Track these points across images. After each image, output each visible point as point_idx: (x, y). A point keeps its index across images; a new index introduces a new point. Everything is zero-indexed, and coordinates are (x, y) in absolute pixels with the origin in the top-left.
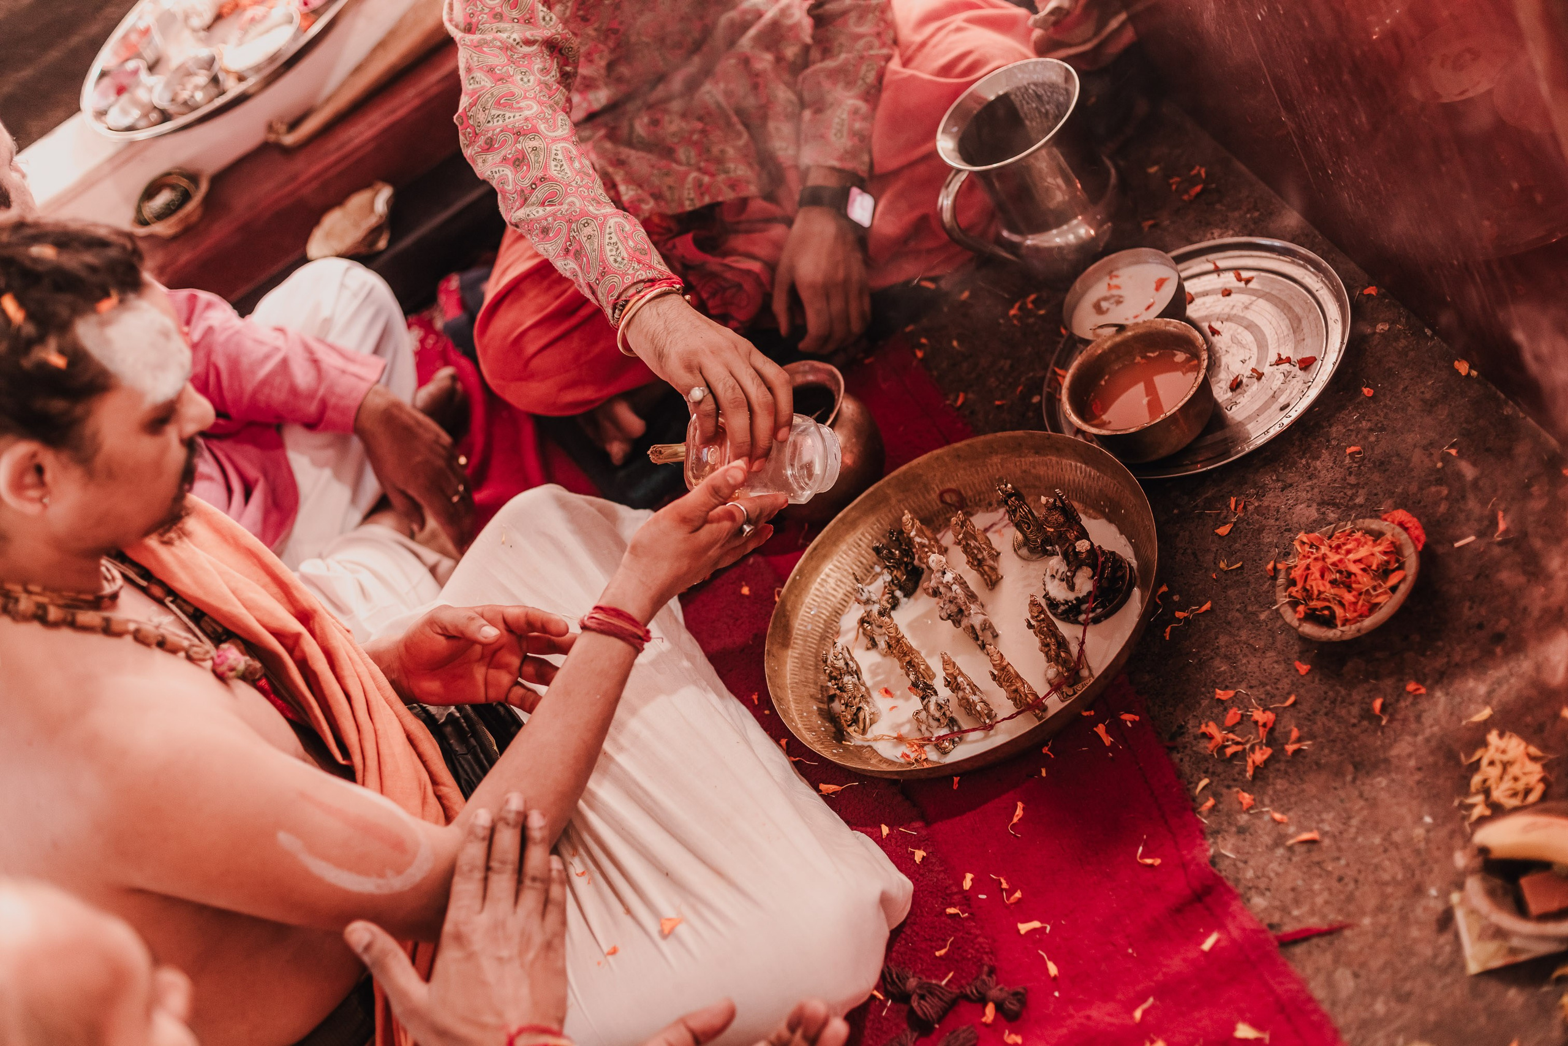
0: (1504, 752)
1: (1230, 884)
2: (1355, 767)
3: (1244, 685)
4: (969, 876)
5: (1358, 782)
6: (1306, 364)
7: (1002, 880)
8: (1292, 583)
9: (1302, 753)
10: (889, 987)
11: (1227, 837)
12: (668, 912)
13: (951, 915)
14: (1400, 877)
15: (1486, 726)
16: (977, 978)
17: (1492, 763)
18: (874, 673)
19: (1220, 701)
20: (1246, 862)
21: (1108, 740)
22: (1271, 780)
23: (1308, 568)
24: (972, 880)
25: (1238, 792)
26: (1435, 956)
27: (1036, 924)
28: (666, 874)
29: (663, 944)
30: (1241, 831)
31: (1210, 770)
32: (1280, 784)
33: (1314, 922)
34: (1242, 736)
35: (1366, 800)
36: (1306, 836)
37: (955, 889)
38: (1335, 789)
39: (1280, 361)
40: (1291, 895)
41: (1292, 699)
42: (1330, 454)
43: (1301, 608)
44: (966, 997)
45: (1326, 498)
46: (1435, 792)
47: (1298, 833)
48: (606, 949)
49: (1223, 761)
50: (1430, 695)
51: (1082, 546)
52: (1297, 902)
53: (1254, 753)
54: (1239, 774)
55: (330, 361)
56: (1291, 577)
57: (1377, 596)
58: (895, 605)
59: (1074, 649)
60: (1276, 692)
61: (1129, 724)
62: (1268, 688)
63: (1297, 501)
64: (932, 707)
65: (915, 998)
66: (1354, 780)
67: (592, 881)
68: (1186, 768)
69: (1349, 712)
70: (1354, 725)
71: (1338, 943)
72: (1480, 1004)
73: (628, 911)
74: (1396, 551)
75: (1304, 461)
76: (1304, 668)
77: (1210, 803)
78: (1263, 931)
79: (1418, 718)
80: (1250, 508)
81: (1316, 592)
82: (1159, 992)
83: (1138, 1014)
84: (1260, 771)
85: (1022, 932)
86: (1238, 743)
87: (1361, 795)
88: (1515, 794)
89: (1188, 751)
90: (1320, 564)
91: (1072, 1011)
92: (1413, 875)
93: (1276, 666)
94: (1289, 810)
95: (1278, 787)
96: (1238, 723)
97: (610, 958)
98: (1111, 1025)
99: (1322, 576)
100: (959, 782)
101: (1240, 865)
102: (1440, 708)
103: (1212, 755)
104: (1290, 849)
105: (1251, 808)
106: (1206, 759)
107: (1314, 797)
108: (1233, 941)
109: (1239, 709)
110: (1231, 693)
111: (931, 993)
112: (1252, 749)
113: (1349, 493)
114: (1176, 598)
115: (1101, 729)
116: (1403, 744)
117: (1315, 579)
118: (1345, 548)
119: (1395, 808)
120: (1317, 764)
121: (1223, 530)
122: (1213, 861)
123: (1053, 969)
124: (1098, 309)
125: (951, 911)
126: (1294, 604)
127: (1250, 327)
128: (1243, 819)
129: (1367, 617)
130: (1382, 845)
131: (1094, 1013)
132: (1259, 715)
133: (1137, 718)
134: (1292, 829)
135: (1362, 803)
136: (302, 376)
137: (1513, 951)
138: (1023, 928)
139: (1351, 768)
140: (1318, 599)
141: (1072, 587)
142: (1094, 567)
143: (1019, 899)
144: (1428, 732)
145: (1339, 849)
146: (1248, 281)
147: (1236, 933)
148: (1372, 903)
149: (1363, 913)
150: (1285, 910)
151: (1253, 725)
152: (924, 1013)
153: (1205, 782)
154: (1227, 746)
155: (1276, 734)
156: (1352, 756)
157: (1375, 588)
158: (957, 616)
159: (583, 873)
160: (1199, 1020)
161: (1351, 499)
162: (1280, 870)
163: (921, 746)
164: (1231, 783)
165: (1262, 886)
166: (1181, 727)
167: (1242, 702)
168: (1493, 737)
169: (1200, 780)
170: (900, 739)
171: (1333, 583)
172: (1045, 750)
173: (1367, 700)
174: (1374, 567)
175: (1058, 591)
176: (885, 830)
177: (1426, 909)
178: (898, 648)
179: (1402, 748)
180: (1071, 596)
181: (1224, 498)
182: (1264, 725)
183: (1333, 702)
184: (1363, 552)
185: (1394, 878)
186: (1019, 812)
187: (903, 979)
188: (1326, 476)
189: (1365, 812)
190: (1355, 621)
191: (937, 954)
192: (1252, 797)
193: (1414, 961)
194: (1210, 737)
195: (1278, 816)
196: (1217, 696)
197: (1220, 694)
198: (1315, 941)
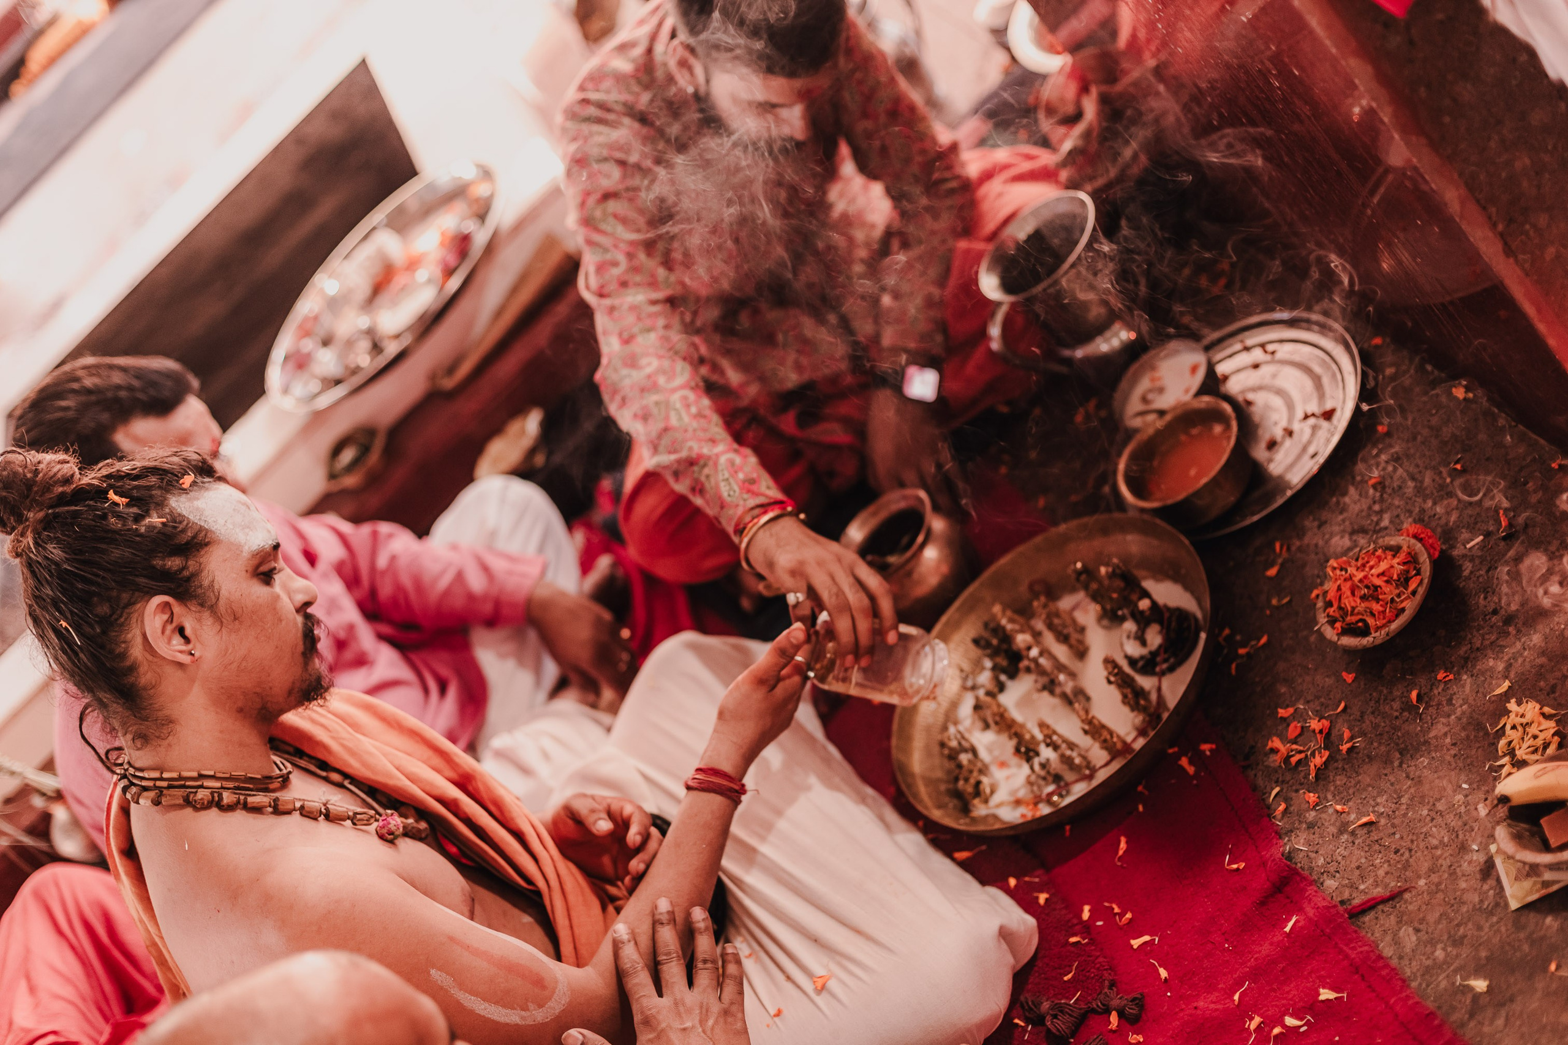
0: (1523, 716)
1: (1306, 873)
2: (1401, 753)
3: (1302, 701)
4: (1087, 908)
5: (1405, 766)
6: (1328, 415)
7: (1114, 906)
8: (1329, 604)
9: (1355, 751)
10: (1027, 1014)
11: (1300, 834)
12: (819, 970)
13: (1074, 943)
14: (1446, 839)
15: (1506, 696)
16: (1100, 993)
17: (1514, 727)
18: (990, 750)
19: (1283, 719)
20: (1317, 852)
21: (1191, 770)
22: (1331, 777)
23: (1339, 588)
24: (1090, 911)
25: (1304, 793)
26: (1481, 901)
27: (1147, 938)
28: (815, 940)
29: (818, 1000)
30: (1311, 826)
31: (1280, 779)
32: (1340, 780)
33: (1378, 892)
34: (1304, 745)
35: (1413, 779)
36: (1364, 820)
37: (1075, 921)
38: (1386, 775)
39: (1306, 417)
40: (1357, 872)
41: (1342, 705)
42: (1356, 489)
43: (1338, 625)
44: (1093, 1011)
45: (1356, 527)
46: (1469, 761)
47: (1359, 819)
48: (773, 1012)
49: (1289, 770)
50: (1458, 679)
51: (1144, 604)
52: (1362, 878)
53: (1314, 758)
54: (1304, 778)
55: (498, 565)
56: (1327, 599)
57: (1402, 601)
58: (1001, 688)
59: (1154, 697)
60: (1330, 702)
61: (1208, 753)
62: (1322, 700)
63: (1332, 535)
64: (1037, 767)
65: (1048, 1018)
66: (1400, 765)
67: (758, 960)
68: (1260, 782)
69: (1392, 708)
70: (1397, 717)
71: (1401, 906)
72: (1522, 935)
73: (788, 978)
74: (1412, 560)
75: (1334, 499)
76: (1349, 678)
77: (1282, 807)
78: (1335, 906)
79: (1450, 701)
80: (1293, 548)
81: (1349, 608)
82: (1254, 975)
83: (1236, 997)
84: (1321, 773)
85: (1135, 947)
86: (1300, 752)
87: (1408, 777)
88: (1535, 751)
89: (1260, 767)
90: (1349, 584)
91: (1184, 1006)
92: (1457, 836)
93: (1327, 679)
94: (1348, 801)
95: (1338, 783)
96: (1300, 735)
97: (776, 1019)
98: (1217, 1010)
99: (1353, 594)
100: (1071, 830)
101: (1313, 855)
102: (1468, 689)
103: (1280, 766)
104: (1353, 833)
105: (1317, 805)
106: (1275, 770)
107: (1369, 785)
108: (1310, 920)
109: (1299, 722)
110: (1291, 710)
111: (1061, 1011)
112: (1313, 754)
113: (1375, 519)
114: (1238, 638)
115: (1184, 762)
116: (1440, 726)
117: (1347, 597)
118: (1368, 565)
119: (1437, 781)
120: (1369, 757)
121: (1272, 572)
122: (1289, 857)
123: (1163, 973)
124: (1144, 400)
125: (1073, 940)
126: (1332, 622)
127: (1280, 392)
128: (1311, 815)
129: (1394, 621)
130: (1428, 815)
131: (1201, 1004)
132: (1315, 724)
133: (1214, 746)
134: (1353, 816)
135: (1409, 783)
136: (476, 583)
137: (1546, 884)
138: (1136, 943)
139: (1398, 755)
140: (1352, 614)
141: (1144, 643)
142: (1160, 622)
143: (1131, 920)
144: (1459, 712)
145: (1394, 826)
146: (1273, 353)
147: (1311, 912)
148: (1425, 866)
149: (1419, 877)
150: (1353, 886)
151: (1312, 734)
152: (1058, 1030)
153: (1277, 789)
154: (1293, 756)
155: (1333, 737)
156: (1397, 744)
157: (1399, 596)
158: (1050, 686)
159: (750, 955)
160: (1288, 993)
161: (1377, 523)
162: (1346, 853)
163: (1036, 804)
164: (1298, 787)
165: (1332, 870)
166: (1252, 747)
167: (1301, 716)
168: (1512, 706)
169: (1272, 789)
170: (1018, 803)
171: (1363, 598)
172: (1140, 788)
173: (1405, 694)
174: (1395, 577)
175: (1133, 649)
176: (1012, 882)
177: (1470, 862)
178: (1004, 723)
179: (1439, 729)
180: (1144, 651)
181: (1270, 545)
182: (1321, 732)
183: (1378, 702)
184: (1383, 566)
185: (1441, 842)
186: (1123, 845)
187: (1038, 1005)
188: (1355, 508)
189: (1412, 790)
190: (1384, 626)
191: (1066, 978)
192: (1317, 795)
193: (1464, 909)
194: (1275, 751)
195: (1339, 807)
196: (1280, 715)
197: (1282, 712)
198: (1380, 907)
